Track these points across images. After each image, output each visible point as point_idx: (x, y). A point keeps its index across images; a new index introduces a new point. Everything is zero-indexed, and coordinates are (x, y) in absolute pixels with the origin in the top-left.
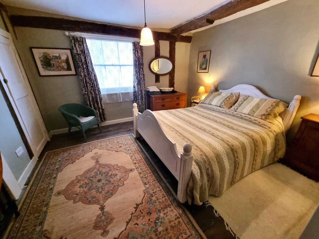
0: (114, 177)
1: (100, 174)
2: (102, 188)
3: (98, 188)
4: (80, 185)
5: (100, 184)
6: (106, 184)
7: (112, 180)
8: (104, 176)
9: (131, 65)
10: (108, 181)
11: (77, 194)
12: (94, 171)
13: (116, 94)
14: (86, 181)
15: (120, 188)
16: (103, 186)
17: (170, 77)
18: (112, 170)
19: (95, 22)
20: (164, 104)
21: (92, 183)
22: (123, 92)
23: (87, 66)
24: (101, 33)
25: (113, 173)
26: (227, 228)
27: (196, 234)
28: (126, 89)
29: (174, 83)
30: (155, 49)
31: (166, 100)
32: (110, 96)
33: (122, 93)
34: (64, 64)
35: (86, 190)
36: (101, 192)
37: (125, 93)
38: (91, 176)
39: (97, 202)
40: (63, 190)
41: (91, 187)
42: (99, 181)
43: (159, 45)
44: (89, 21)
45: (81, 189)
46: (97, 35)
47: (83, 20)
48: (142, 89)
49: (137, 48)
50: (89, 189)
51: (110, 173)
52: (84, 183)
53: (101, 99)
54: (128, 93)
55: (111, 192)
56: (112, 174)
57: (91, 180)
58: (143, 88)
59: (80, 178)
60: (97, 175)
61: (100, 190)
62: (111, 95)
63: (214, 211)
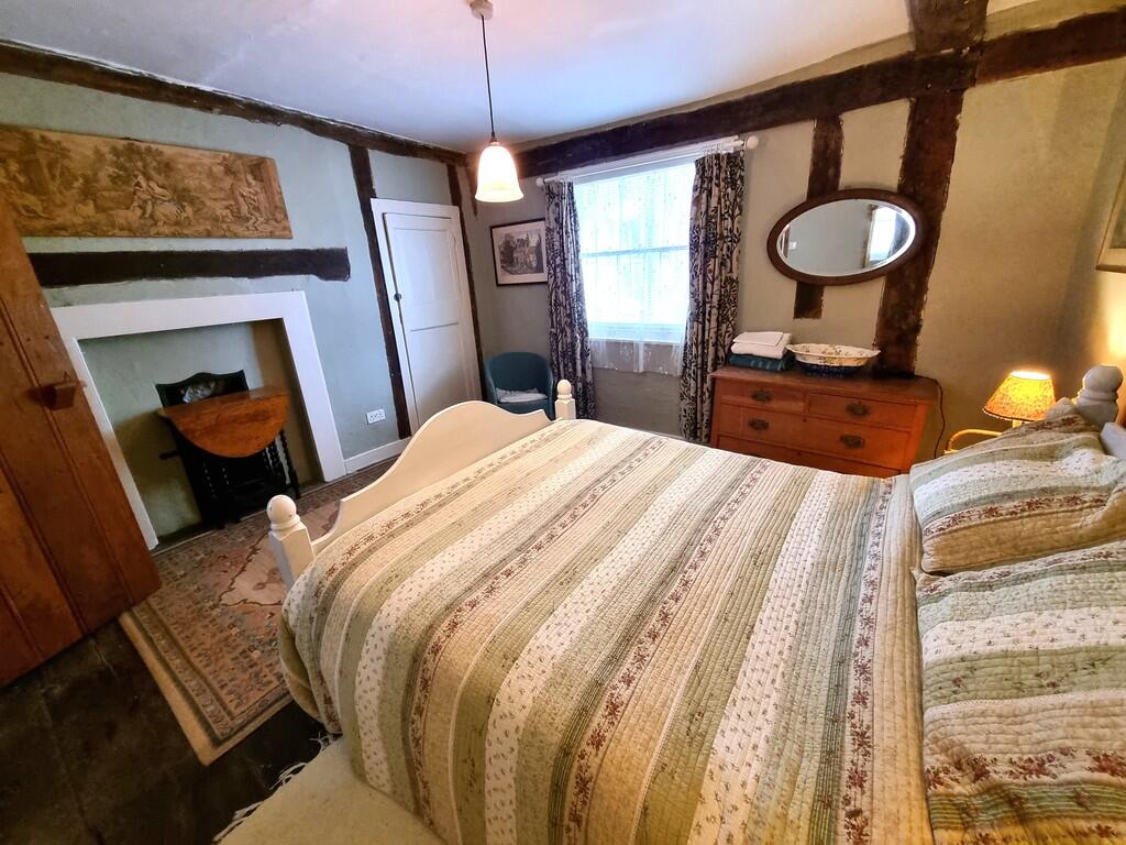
9: (681, 248)
13: (631, 344)
17: (894, 293)
19: (599, 131)
20: (763, 417)
22: (654, 340)
23: (564, 260)
24: (613, 158)
26: (239, 813)
27: (232, 729)
28: (665, 331)
29: (917, 328)
30: (815, 163)
31: (775, 405)
32: (615, 346)
33: (647, 345)
34: (532, 258)
37: (658, 346)
43: (840, 137)
44: (585, 134)
46: (605, 165)
47: (573, 136)
48: (706, 338)
49: (711, 180)
53: (584, 354)
54: (669, 347)
58: (712, 334)
62: (617, 344)
63: (301, 764)
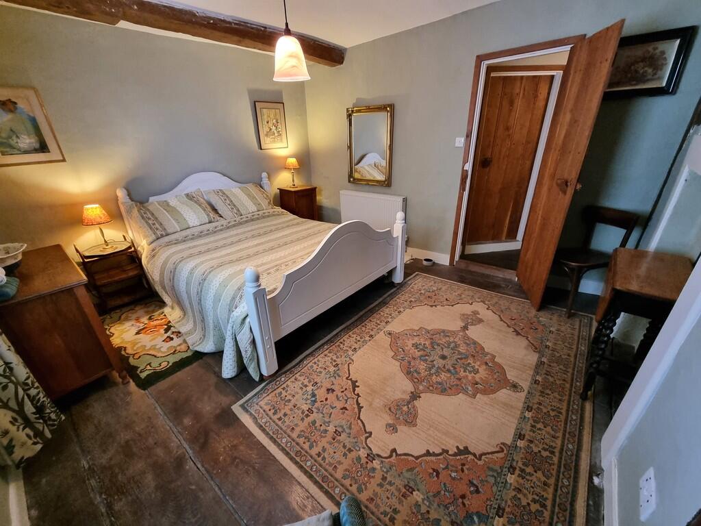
0: (420, 344)
1: (434, 366)
2: (449, 345)
3: (452, 349)
4: (475, 374)
5: (446, 352)
6: (438, 345)
7: (427, 343)
8: (431, 359)
10: (433, 347)
11: (486, 364)
12: (439, 380)
14: (462, 374)
15: (429, 328)
16: (446, 347)
18: (410, 356)
21: (456, 362)
25: (416, 350)
35: (470, 361)
36: (454, 342)
38: (449, 375)
39: (466, 338)
40: (505, 388)
41: (461, 359)
42: (444, 357)
45: (477, 367)
50: (466, 358)
51: (418, 354)
52: (467, 373)
55: (442, 334)
56: (418, 351)
57: (455, 368)
59: (470, 388)
60: (439, 368)
61: (452, 345)
